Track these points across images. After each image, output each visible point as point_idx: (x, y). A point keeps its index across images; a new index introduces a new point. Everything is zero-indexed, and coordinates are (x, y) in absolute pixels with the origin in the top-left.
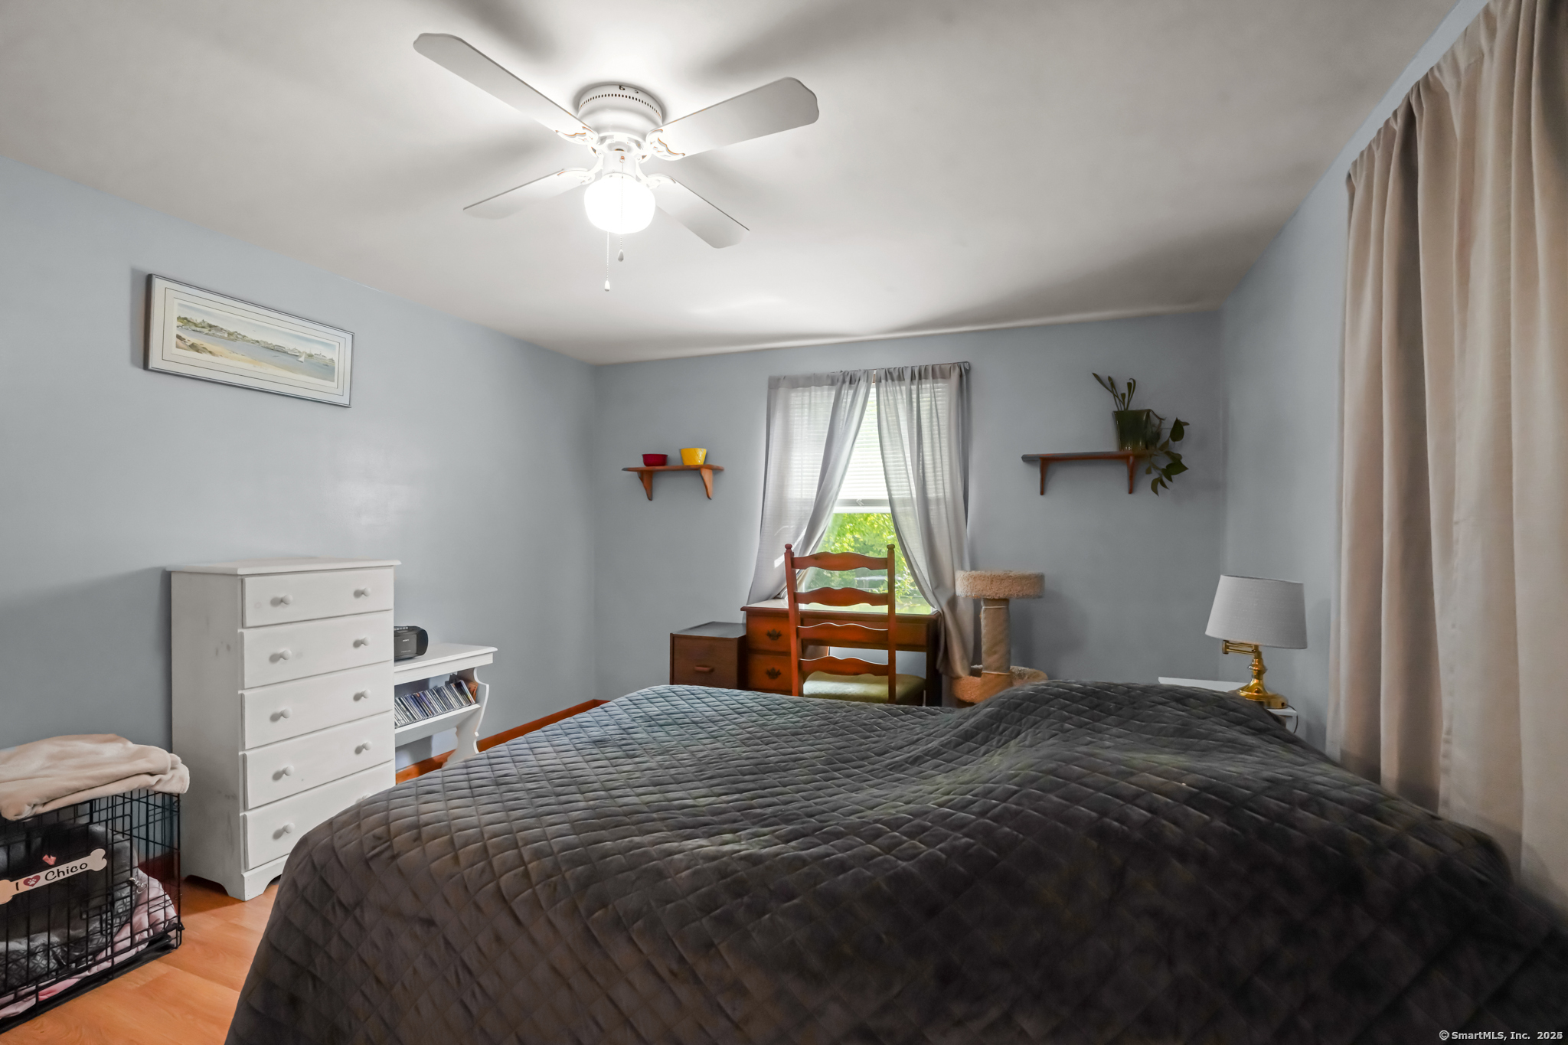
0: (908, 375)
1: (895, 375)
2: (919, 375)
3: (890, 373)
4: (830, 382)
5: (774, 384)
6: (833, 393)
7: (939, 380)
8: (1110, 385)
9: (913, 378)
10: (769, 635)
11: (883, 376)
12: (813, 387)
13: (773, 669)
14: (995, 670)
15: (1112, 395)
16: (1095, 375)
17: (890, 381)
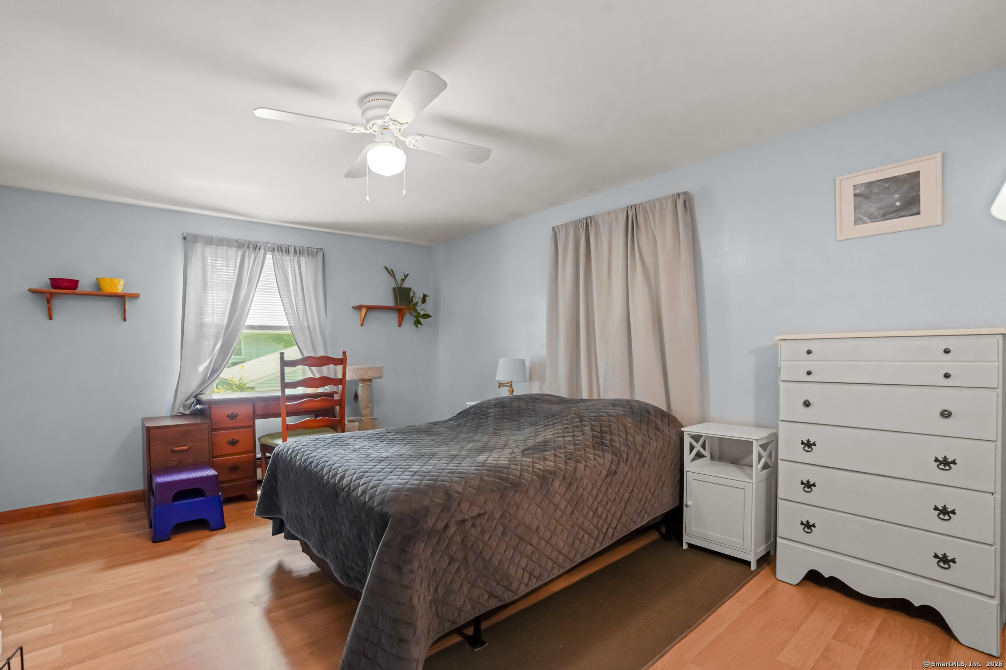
0: (292, 250)
1: (284, 249)
2: (299, 252)
3: (281, 248)
4: (237, 245)
5: (189, 240)
6: (240, 254)
7: (310, 257)
8: (391, 273)
9: (295, 252)
10: (228, 416)
11: (276, 248)
12: (225, 247)
13: (233, 439)
14: (369, 416)
15: (394, 279)
16: (386, 268)
17: (280, 252)
